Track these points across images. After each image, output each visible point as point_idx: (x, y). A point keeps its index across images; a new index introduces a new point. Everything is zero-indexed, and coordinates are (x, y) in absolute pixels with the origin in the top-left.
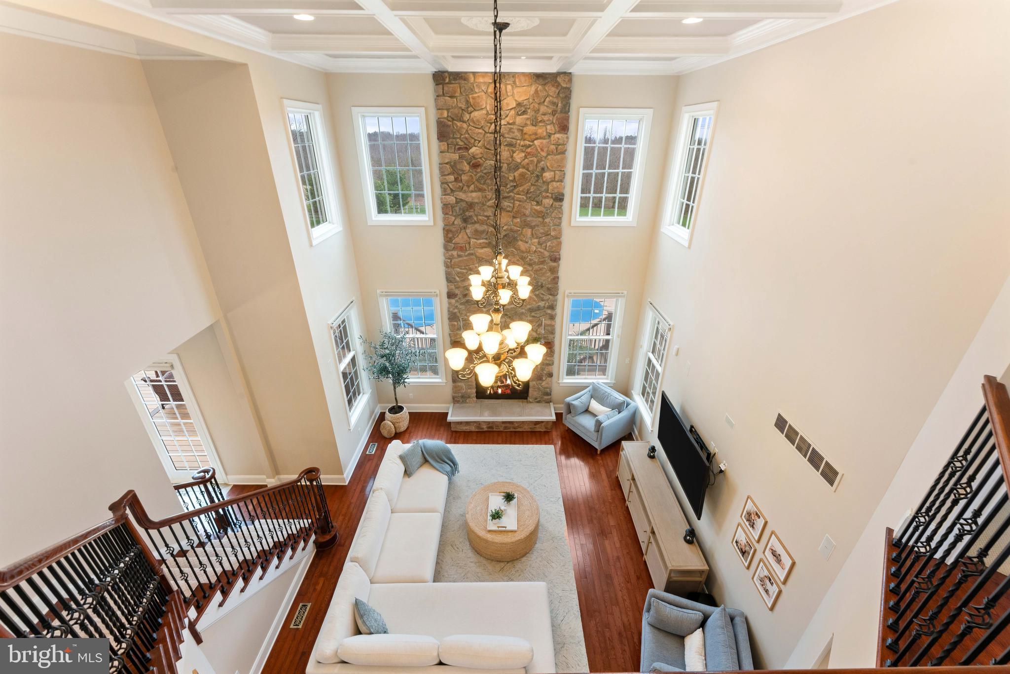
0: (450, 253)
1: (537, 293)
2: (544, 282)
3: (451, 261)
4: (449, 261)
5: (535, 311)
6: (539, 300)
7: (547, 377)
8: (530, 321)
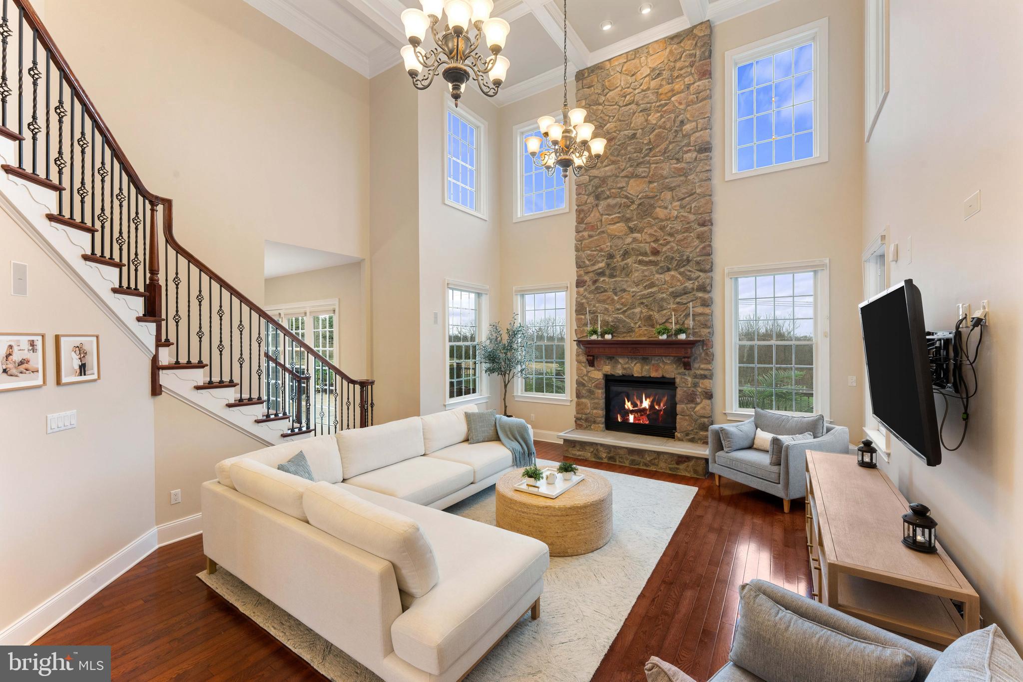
0: (581, 234)
1: (682, 270)
2: (691, 255)
3: (581, 244)
4: (580, 243)
5: (681, 296)
6: (684, 279)
7: (702, 398)
8: (674, 310)
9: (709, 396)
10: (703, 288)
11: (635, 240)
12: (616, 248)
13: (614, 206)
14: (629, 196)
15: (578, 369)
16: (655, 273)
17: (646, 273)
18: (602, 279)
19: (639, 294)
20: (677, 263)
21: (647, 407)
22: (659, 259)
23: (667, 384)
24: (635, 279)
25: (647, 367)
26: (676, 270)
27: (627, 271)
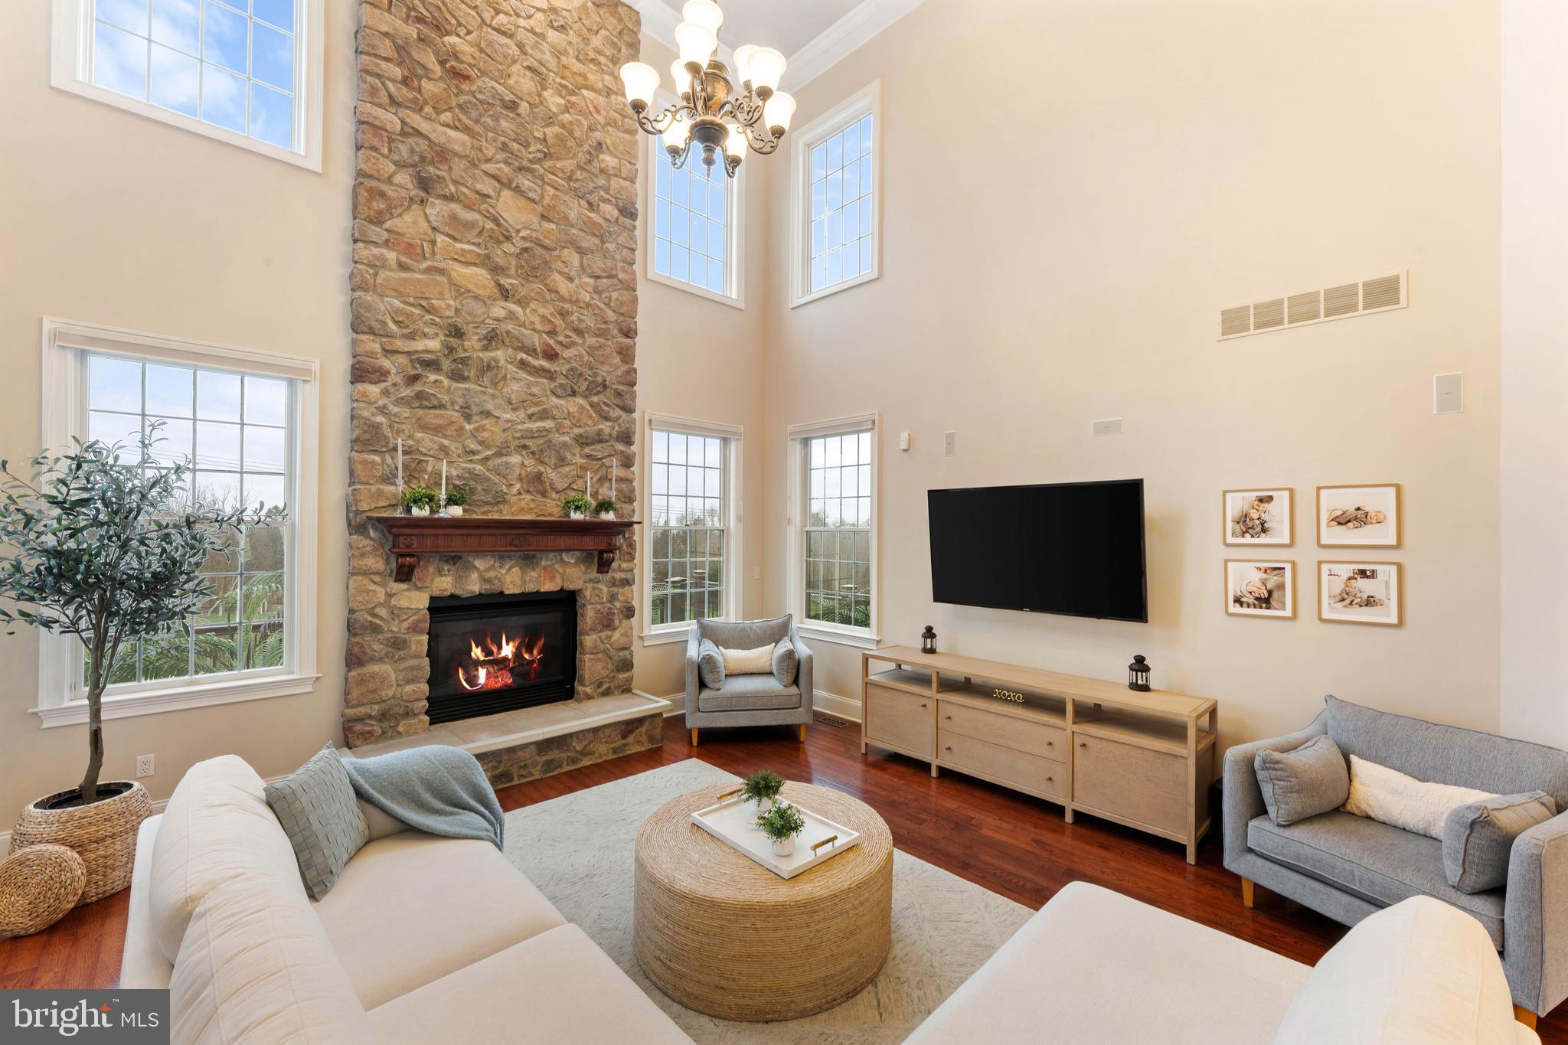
1: (595, 399)
2: (608, 378)
3: (376, 275)
4: (372, 271)
5: (593, 444)
6: (598, 417)
7: (621, 617)
9: (628, 612)
11: (511, 315)
12: (470, 319)
13: (469, 225)
14: (502, 221)
16: (549, 393)
17: (535, 390)
18: (433, 377)
19: (520, 427)
20: (588, 385)
21: (510, 656)
22: (558, 369)
24: (513, 396)
25: (534, 574)
26: (586, 397)
27: (496, 375)
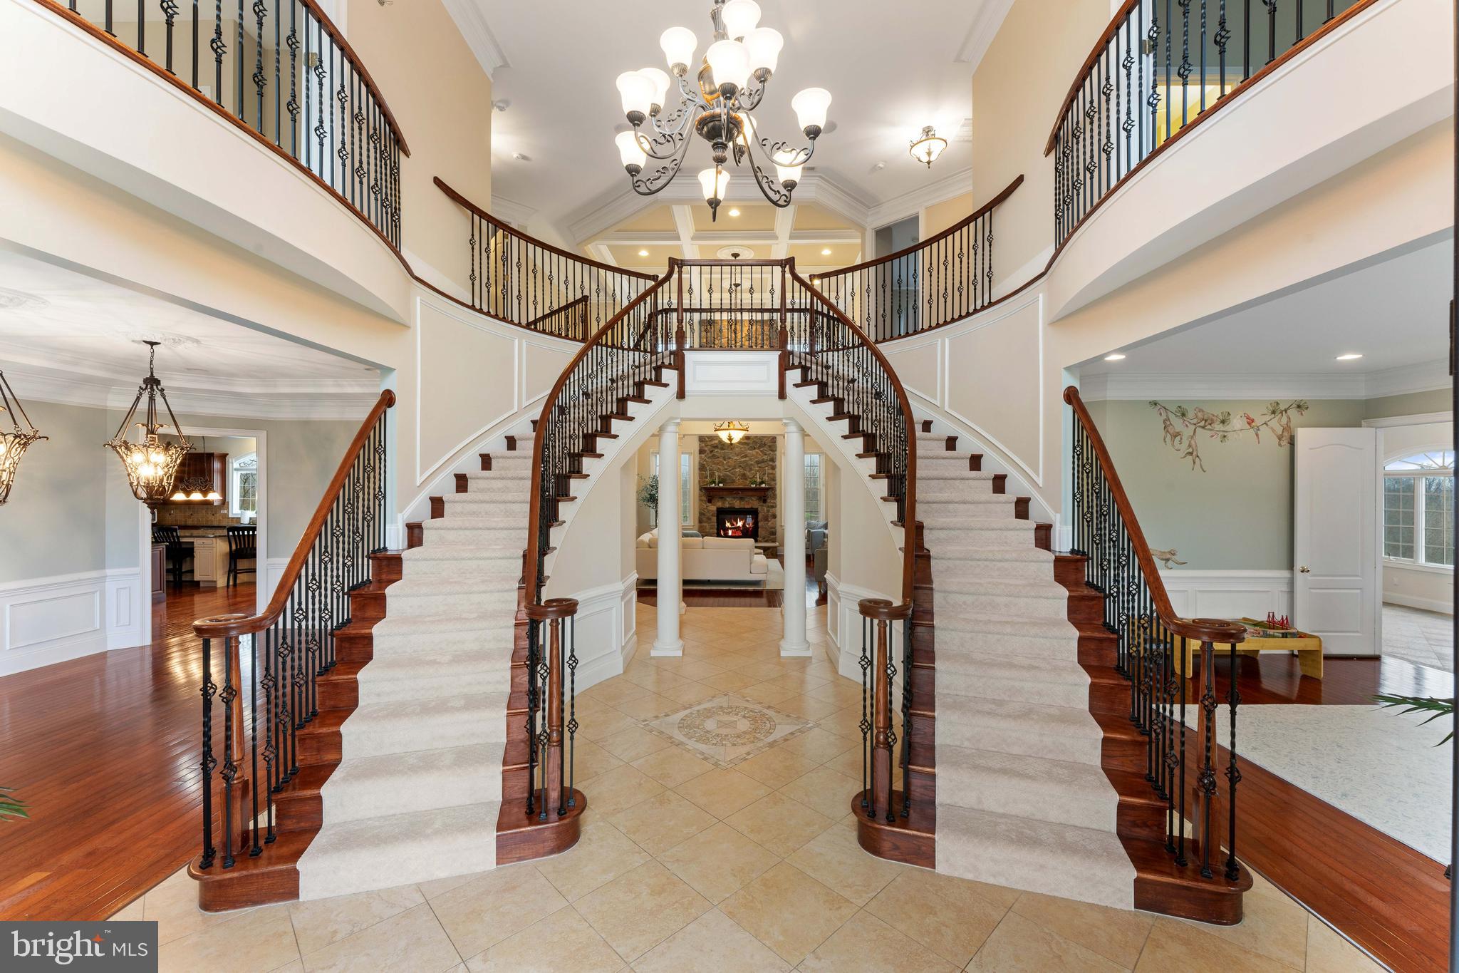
1: (762, 449)
2: (766, 442)
7: (771, 518)
8: (758, 471)
9: (774, 516)
10: (773, 460)
15: (700, 505)
16: (747, 449)
23: (754, 513)
24: (737, 452)
25: (743, 503)
26: (759, 449)
